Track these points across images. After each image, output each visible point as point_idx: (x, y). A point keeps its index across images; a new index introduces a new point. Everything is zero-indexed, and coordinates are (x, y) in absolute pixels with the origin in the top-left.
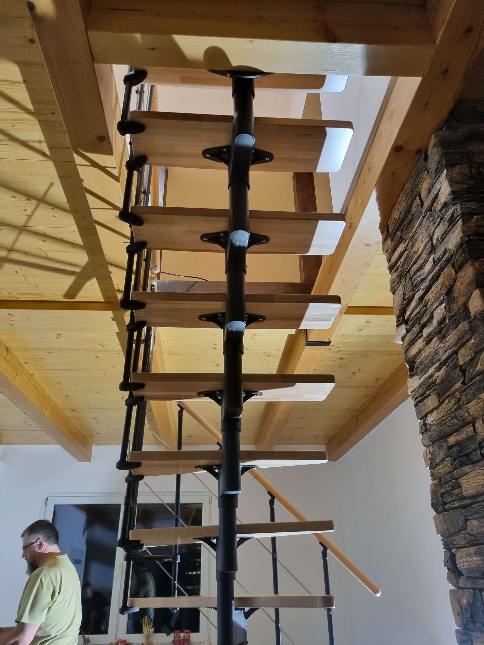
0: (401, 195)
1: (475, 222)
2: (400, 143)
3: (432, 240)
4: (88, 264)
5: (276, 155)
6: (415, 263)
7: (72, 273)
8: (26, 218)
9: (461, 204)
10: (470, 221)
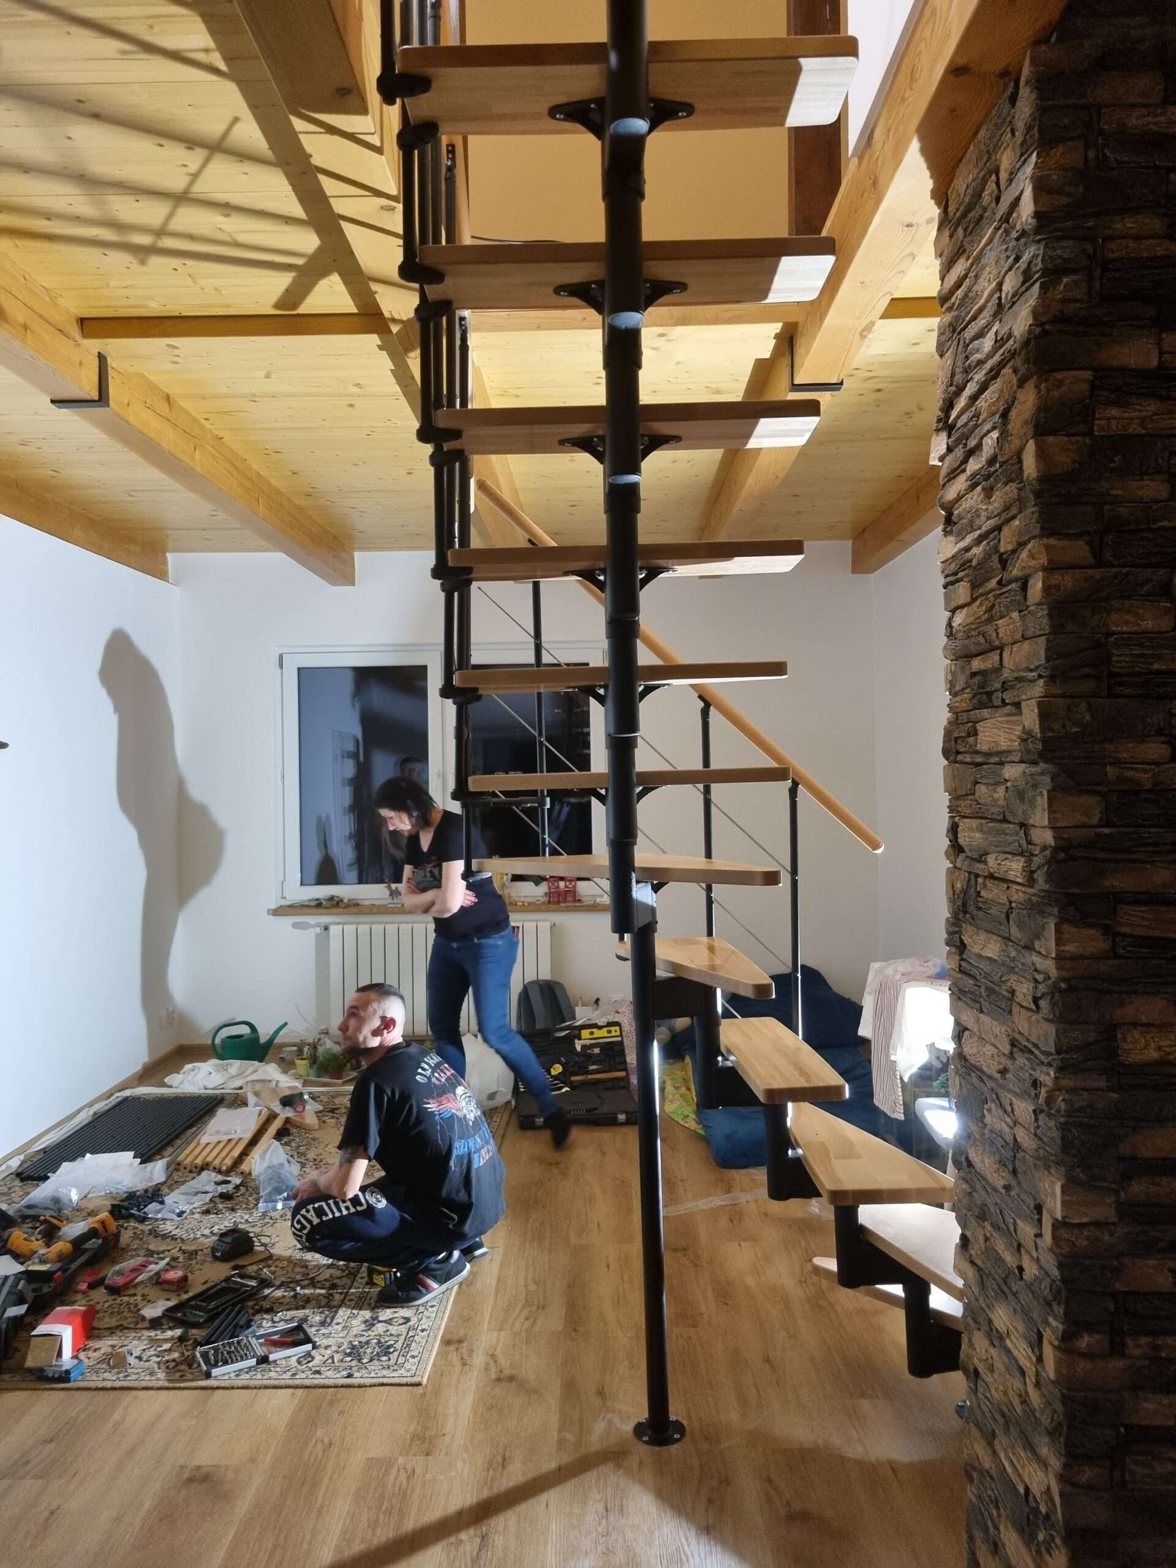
0: (972, 147)
1: (1062, 292)
2: (961, 62)
3: (1001, 290)
4: (319, 250)
5: (699, 105)
6: (974, 318)
7: (288, 267)
8: (188, 179)
9: (1046, 247)
10: (1054, 289)
